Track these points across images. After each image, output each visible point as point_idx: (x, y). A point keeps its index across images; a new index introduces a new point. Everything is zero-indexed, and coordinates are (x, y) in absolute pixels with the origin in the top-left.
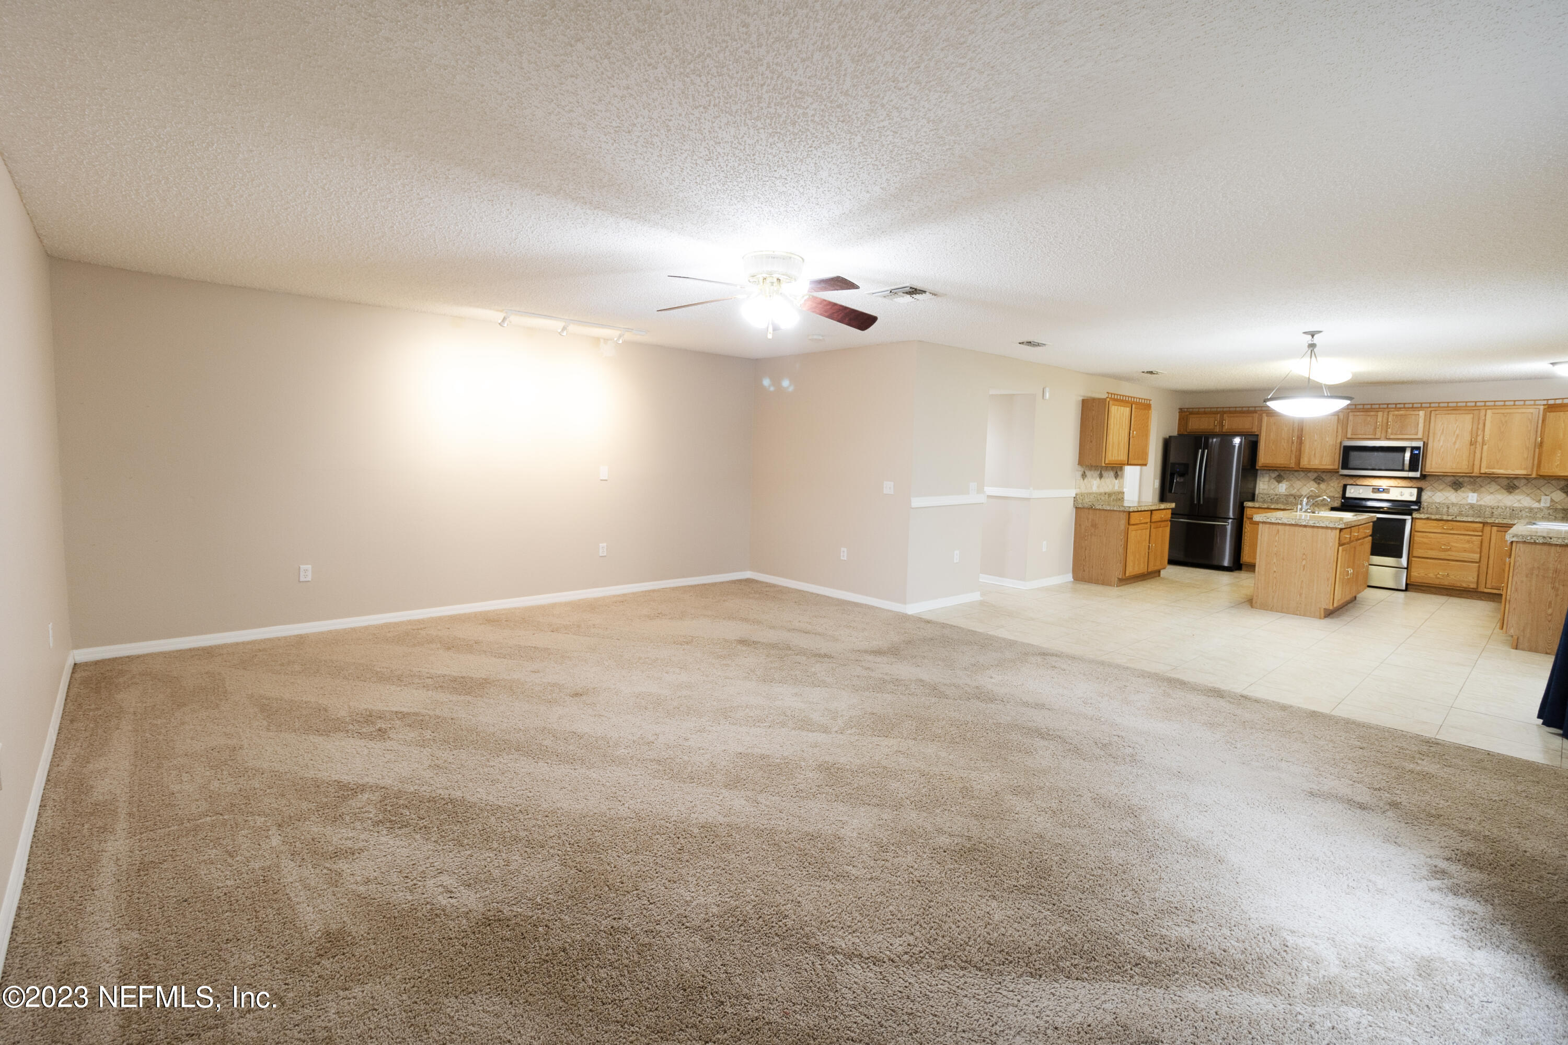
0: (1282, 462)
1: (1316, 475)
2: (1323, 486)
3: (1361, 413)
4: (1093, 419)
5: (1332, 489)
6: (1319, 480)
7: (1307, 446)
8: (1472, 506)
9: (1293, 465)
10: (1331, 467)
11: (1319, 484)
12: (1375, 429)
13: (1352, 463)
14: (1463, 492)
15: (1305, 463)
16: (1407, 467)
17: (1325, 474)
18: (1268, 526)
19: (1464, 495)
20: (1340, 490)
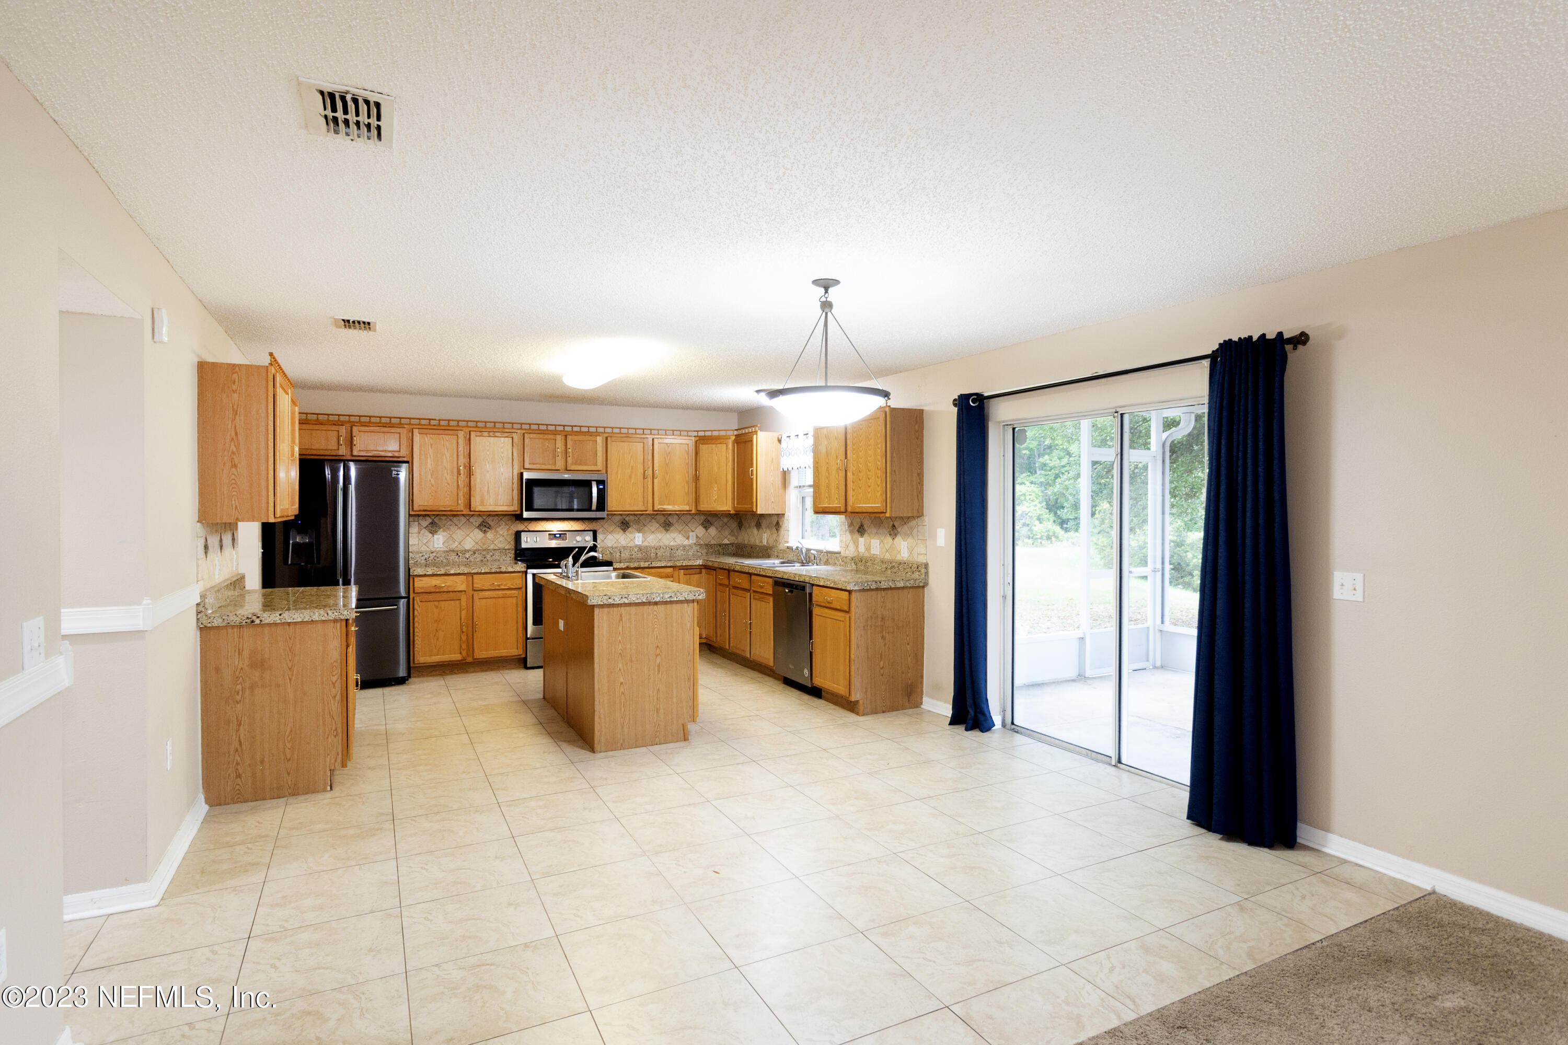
0: (447, 503)
1: (480, 520)
2: (490, 535)
3: (538, 436)
4: (236, 413)
5: (501, 539)
6: (484, 526)
7: (478, 480)
8: (640, 548)
9: (461, 507)
10: (512, 508)
11: (485, 532)
12: (555, 457)
13: (537, 503)
14: (630, 533)
15: (477, 505)
16: (594, 507)
17: (491, 518)
18: (606, 610)
19: (631, 536)
20: (511, 539)
